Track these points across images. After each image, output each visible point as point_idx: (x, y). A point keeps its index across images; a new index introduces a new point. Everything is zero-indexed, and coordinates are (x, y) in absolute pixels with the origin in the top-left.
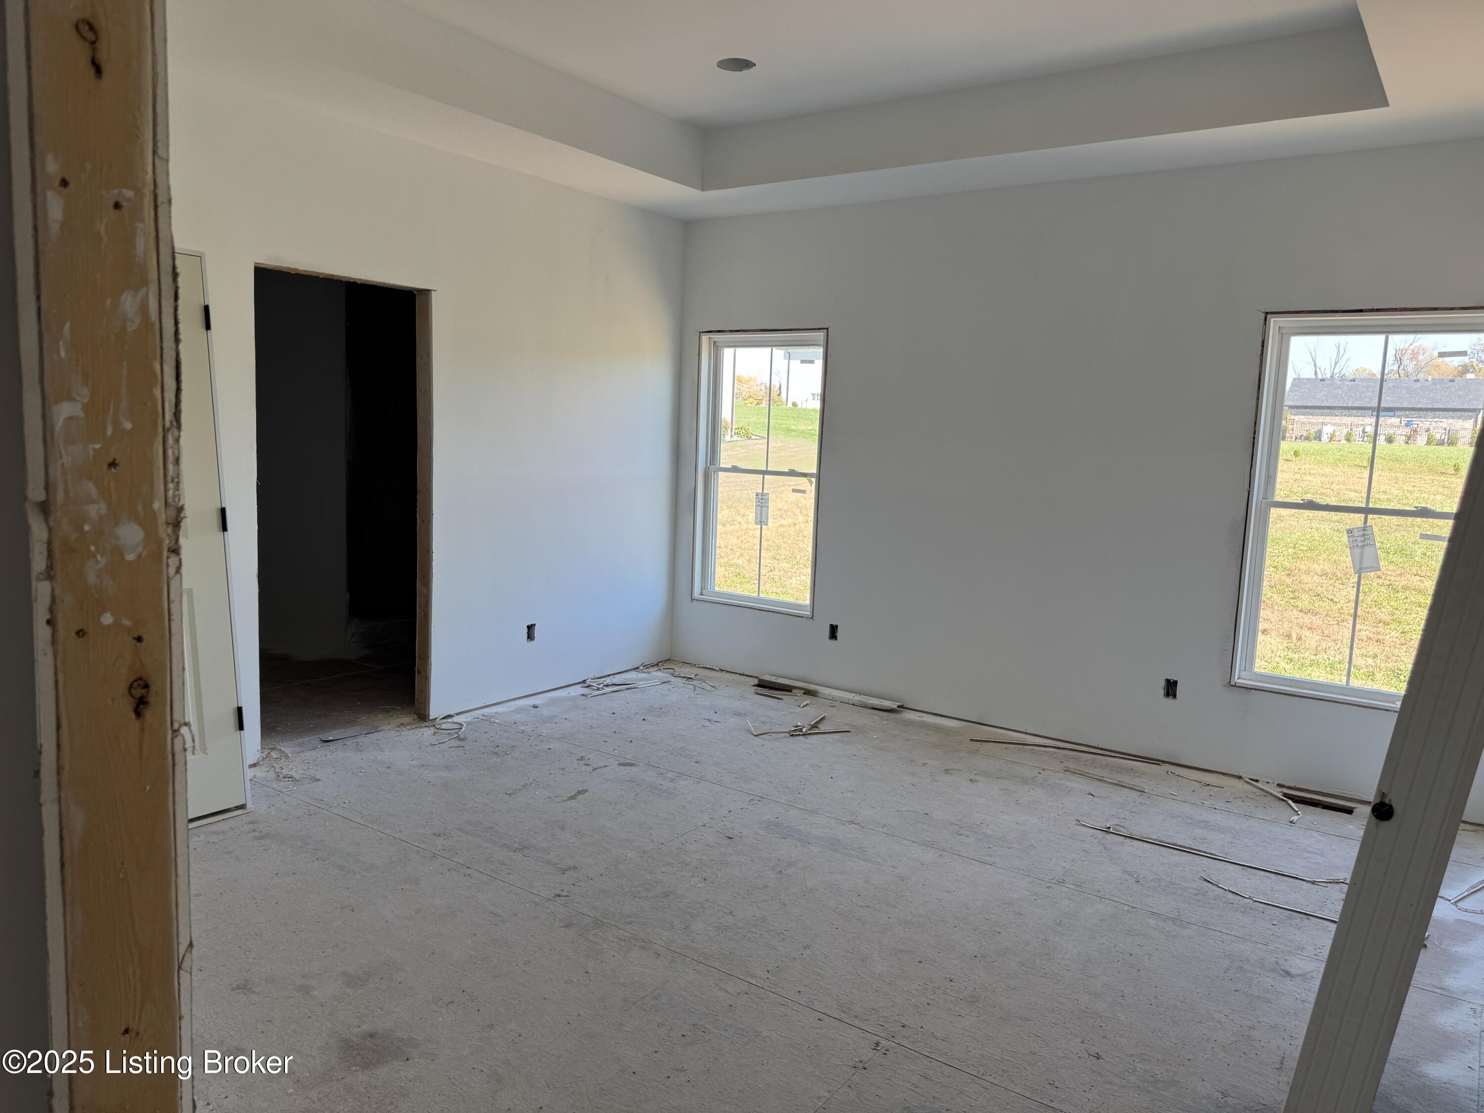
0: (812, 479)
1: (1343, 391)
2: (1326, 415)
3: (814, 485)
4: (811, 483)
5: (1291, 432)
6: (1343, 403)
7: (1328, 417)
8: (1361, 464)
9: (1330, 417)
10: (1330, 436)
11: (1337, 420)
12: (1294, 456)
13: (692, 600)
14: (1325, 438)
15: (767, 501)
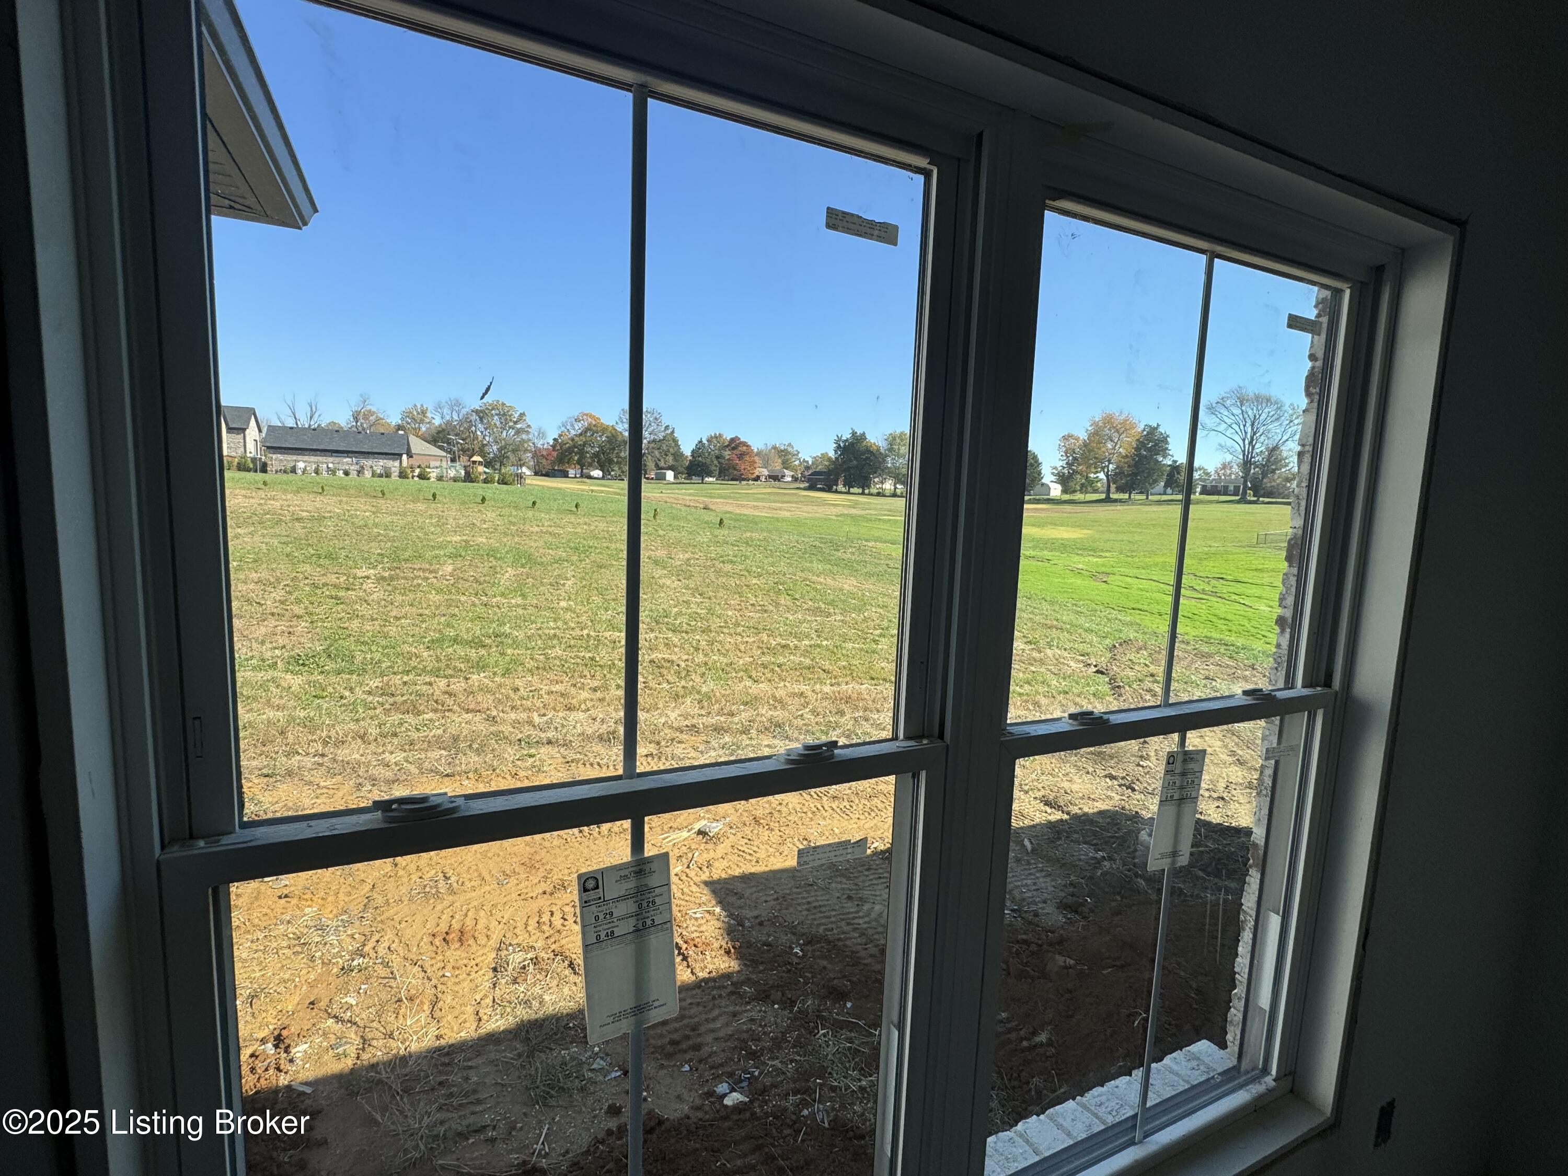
5: (271, 467)
7: (299, 456)
10: (302, 470)
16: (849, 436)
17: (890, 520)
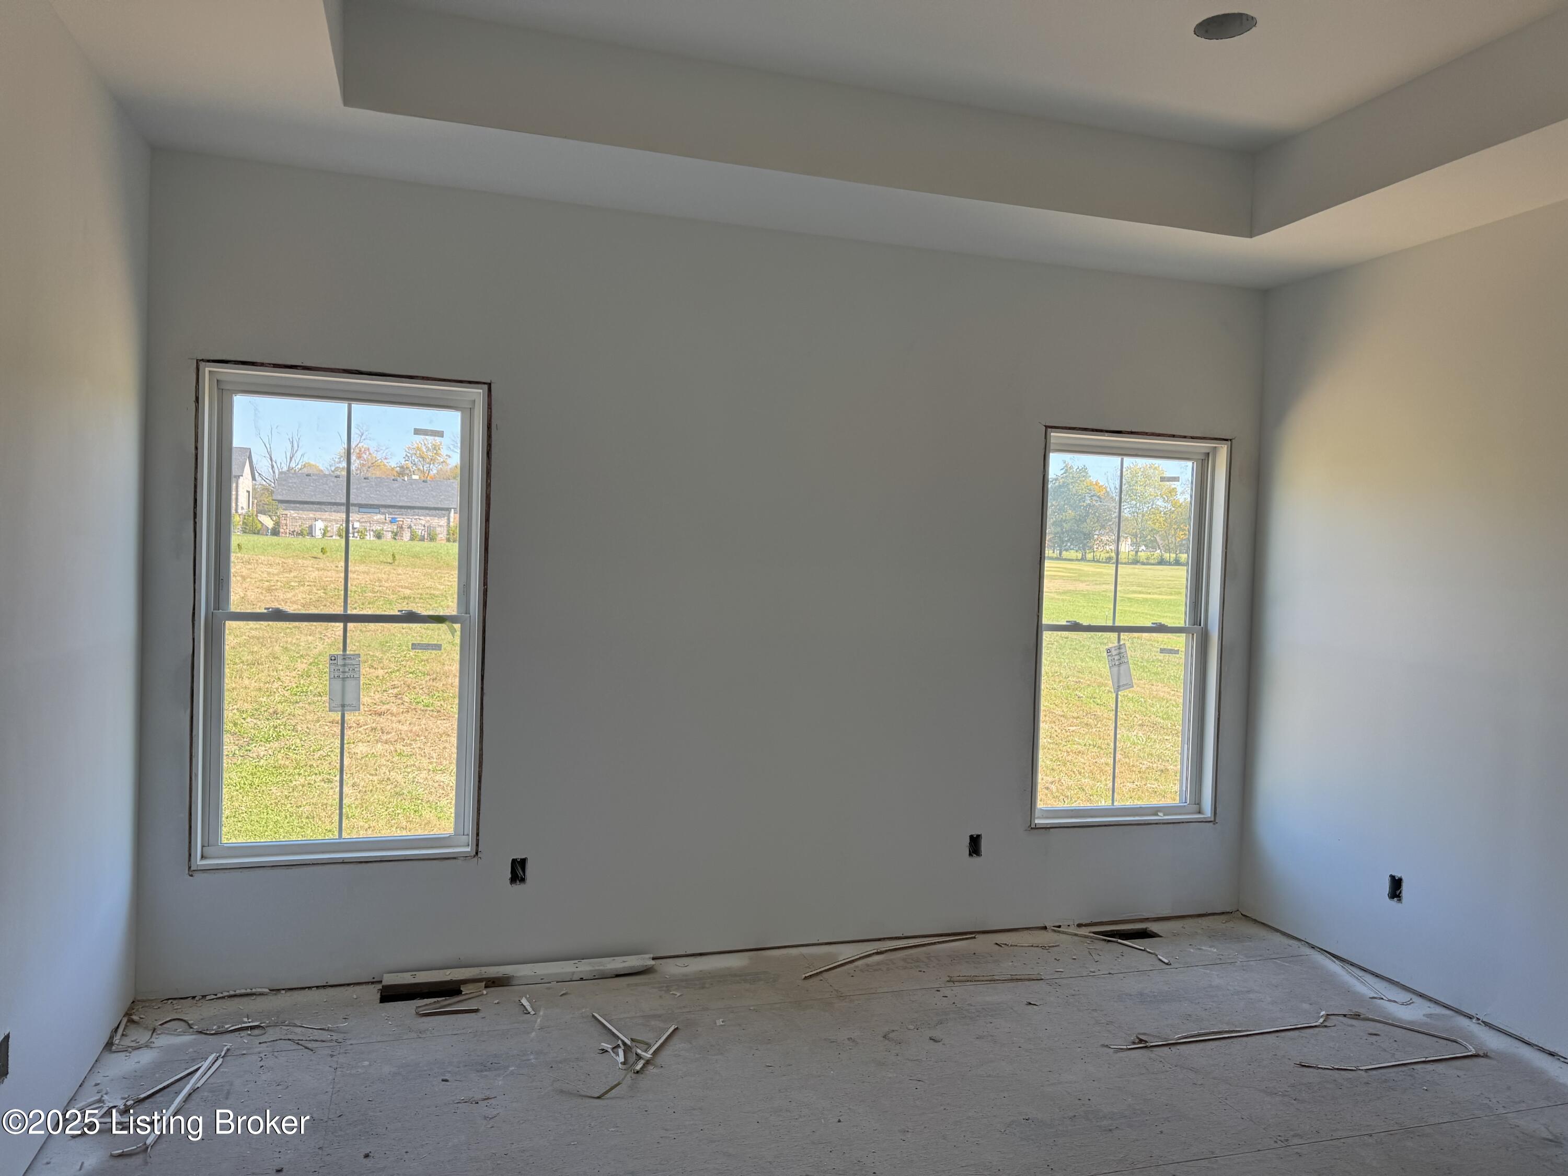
0: (454, 625)
1: (329, 487)
2: (316, 511)
3: (458, 633)
4: (453, 632)
5: (285, 527)
6: (331, 499)
7: (318, 513)
8: (385, 561)
9: (320, 513)
10: (323, 532)
11: (326, 515)
12: (321, 554)
13: (191, 872)
14: (318, 534)
15: (356, 669)
16: (1060, 473)
17: (1146, 600)
